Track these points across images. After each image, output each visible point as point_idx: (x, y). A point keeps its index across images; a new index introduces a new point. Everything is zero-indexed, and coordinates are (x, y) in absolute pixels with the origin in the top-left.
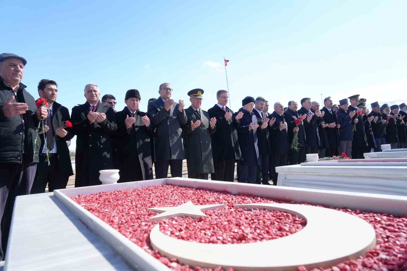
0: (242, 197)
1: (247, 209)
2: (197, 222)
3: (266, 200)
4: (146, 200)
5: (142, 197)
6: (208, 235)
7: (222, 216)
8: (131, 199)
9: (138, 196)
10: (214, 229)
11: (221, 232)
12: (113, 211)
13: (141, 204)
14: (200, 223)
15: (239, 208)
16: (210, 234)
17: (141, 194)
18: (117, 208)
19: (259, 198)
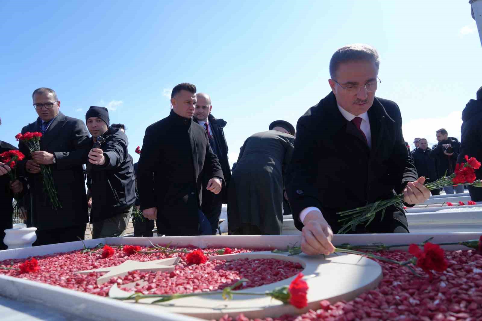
0: (214, 250)
1: (226, 260)
2: (168, 278)
3: (245, 250)
4: (83, 263)
5: (75, 261)
6: (189, 289)
7: (198, 269)
8: (59, 264)
9: (69, 259)
10: (193, 282)
11: (204, 285)
12: (36, 278)
13: (77, 268)
14: (172, 279)
15: (215, 260)
16: (192, 288)
17: (73, 258)
18: (40, 275)
19: (236, 249)
